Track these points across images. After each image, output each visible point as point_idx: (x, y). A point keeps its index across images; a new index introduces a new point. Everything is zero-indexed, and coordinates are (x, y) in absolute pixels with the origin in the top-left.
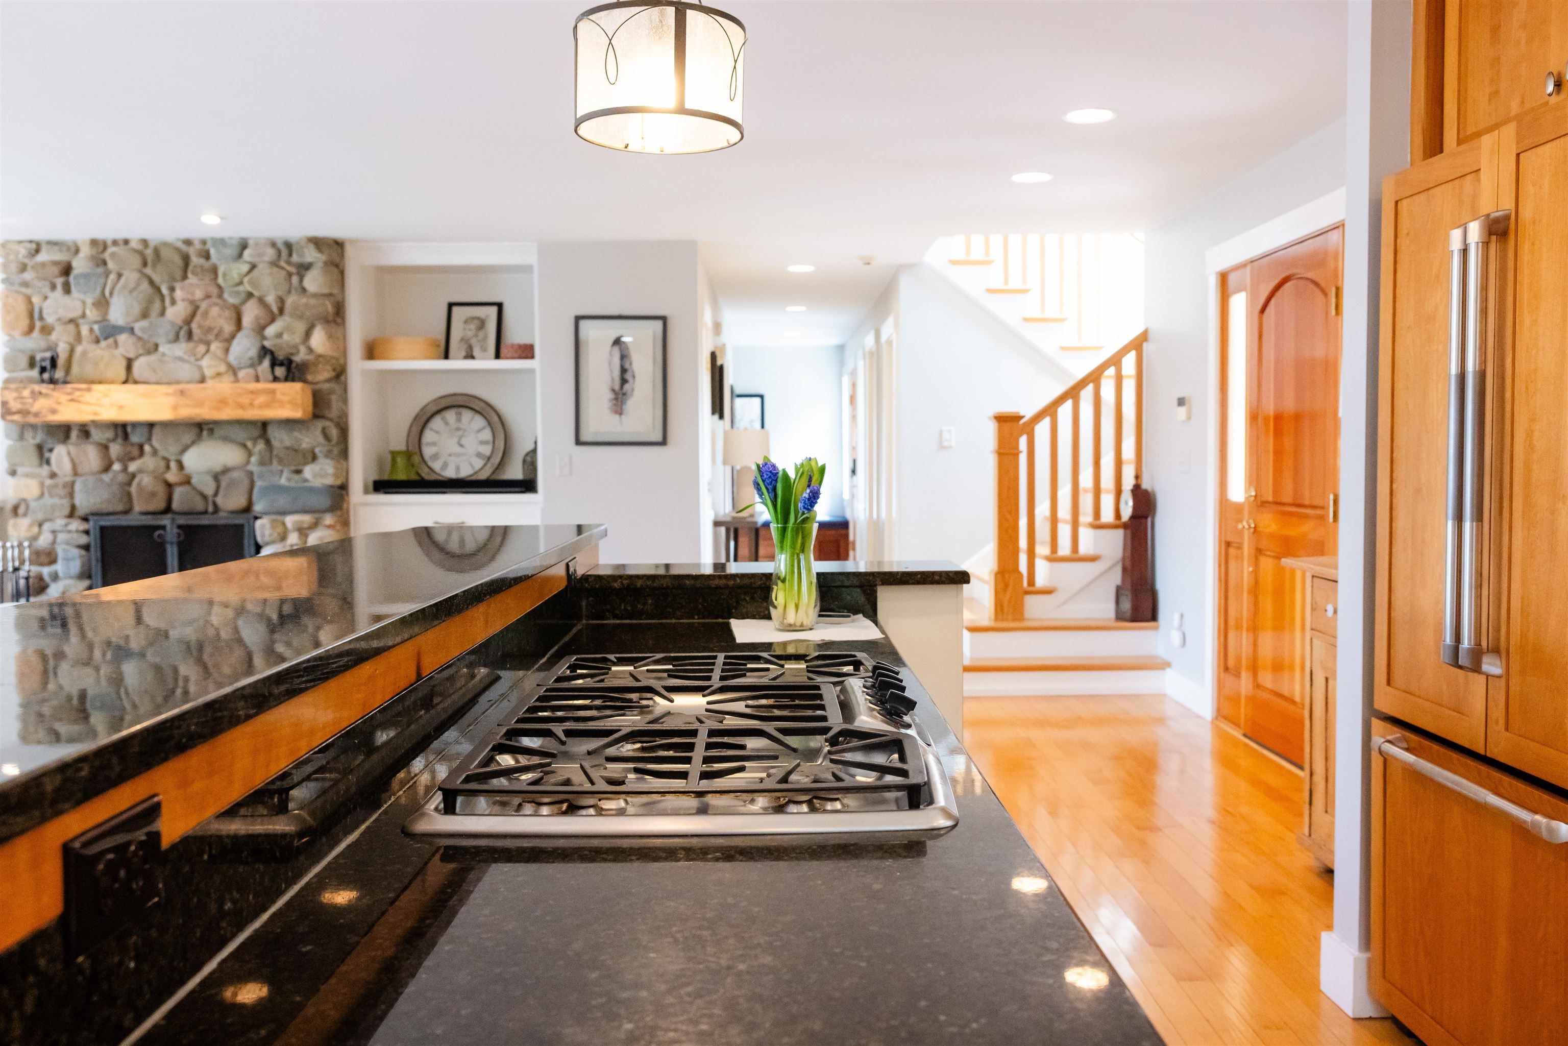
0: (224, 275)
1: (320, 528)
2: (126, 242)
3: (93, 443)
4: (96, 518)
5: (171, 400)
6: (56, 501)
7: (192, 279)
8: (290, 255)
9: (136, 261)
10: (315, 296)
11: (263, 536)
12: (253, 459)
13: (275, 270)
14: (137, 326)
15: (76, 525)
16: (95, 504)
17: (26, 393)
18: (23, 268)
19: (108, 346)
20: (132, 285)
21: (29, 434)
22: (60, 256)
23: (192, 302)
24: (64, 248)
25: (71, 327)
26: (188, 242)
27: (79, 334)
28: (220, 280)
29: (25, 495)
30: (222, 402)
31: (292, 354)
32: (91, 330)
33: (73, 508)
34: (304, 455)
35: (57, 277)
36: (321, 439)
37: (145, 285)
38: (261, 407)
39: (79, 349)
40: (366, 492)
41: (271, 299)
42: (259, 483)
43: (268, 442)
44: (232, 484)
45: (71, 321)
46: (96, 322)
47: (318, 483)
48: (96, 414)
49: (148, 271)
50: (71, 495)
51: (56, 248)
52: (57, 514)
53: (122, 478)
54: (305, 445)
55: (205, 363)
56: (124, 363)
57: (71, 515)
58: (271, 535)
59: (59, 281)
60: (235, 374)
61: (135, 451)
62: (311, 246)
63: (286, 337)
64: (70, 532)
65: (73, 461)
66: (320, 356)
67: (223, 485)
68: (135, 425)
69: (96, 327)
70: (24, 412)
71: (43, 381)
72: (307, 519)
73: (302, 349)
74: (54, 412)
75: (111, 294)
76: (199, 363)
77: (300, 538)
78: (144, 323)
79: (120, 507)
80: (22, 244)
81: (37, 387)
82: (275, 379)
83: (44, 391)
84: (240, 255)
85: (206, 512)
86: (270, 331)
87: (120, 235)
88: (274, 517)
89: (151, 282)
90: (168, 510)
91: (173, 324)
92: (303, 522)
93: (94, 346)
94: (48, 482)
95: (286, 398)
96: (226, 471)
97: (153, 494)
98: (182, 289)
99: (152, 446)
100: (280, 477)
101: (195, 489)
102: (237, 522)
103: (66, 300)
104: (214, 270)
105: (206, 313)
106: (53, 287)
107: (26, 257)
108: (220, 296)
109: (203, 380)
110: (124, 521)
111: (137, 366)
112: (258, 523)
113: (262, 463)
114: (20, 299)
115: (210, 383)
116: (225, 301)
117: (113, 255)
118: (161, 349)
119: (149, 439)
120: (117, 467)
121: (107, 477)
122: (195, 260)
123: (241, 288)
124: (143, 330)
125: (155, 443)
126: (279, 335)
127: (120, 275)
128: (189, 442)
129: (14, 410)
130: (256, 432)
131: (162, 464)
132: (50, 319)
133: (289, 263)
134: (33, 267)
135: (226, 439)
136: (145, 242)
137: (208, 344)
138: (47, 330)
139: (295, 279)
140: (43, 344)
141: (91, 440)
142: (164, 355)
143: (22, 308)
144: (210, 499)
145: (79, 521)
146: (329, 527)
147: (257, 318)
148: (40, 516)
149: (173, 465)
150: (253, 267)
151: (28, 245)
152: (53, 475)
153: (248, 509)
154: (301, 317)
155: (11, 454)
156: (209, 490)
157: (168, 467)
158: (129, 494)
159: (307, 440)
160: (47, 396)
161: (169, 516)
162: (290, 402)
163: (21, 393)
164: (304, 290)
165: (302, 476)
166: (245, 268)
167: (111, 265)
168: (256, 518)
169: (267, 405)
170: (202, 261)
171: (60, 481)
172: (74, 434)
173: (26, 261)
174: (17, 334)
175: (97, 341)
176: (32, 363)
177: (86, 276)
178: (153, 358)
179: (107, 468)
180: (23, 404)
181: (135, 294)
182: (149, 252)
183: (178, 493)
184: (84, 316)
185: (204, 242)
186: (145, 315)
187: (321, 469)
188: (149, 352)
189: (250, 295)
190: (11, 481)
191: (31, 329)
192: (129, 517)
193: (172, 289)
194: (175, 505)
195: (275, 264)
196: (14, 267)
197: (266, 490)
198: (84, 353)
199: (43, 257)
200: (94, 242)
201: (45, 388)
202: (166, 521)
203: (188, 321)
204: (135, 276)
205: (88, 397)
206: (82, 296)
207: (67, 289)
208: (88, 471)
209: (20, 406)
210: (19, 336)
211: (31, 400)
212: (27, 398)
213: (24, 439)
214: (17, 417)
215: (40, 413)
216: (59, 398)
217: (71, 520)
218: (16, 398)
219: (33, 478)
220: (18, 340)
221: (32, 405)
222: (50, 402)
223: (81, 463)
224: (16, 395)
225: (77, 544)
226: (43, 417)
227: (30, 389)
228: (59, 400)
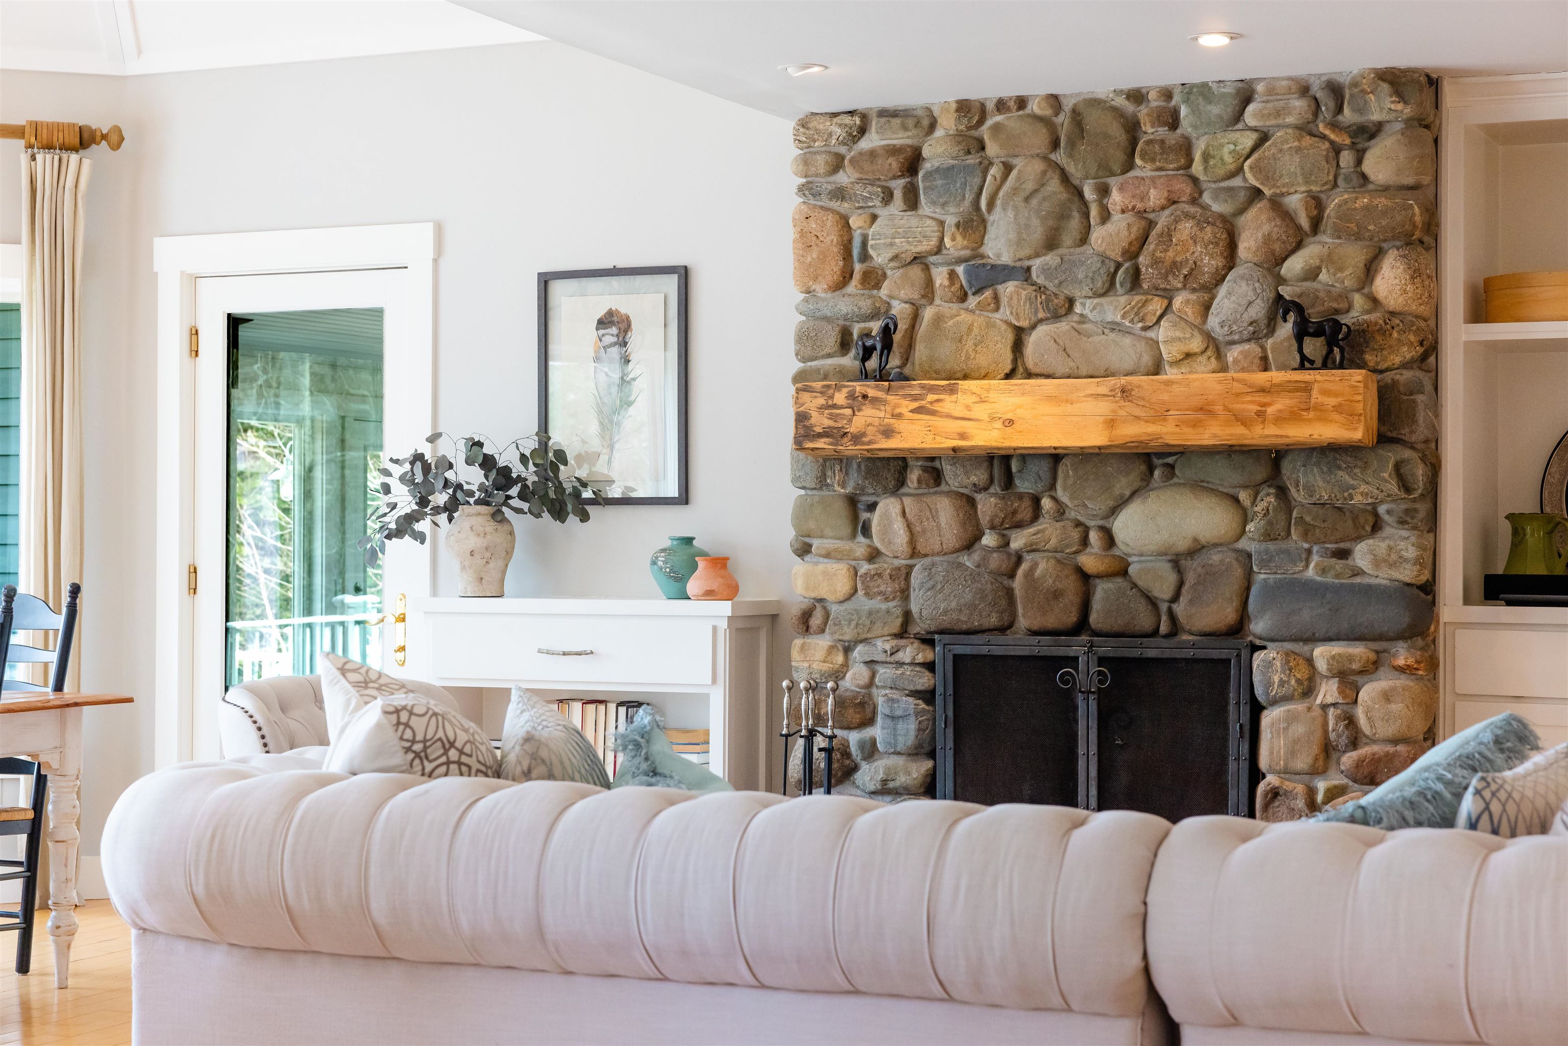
0: (1206, 157)
1: (1382, 671)
2: (1022, 102)
3: (949, 493)
4: (947, 638)
5: (1104, 408)
6: (877, 604)
7: (1143, 169)
8: (1339, 109)
9: (1039, 139)
10: (1385, 189)
11: (1268, 684)
12: (1250, 527)
13: (1308, 140)
14: (1036, 264)
15: (910, 652)
16: (946, 612)
17: (840, 398)
18: (837, 164)
19: (981, 306)
20: (1030, 186)
21: (834, 479)
22: (901, 139)
23: (1141, 214)
24: (910, 122)
25: (916, 272)
26: (1137, 96)
27: (929, 283)
28: (1197, 168)
29: (823, 593)
30: (1205, 410)
31: (1337, 312)
32: (952, 275)
33: (907, 616)
34: (1355, 519)
35: (895, 178)
36: (1393, 487)
37: (1054, 185)
38: (1279, 420)
39: (928, 313)
40: (1468, 600)
41: (1295, 201)
42: (1260, 577)
43: (1282, 492)
44: (1210, 576)
45: (917, 259)
46: (959, 261)
47: (1382, 577)
48: (962, 436)
49: (1060, 157)
50: (905, 594)
51: (896, 122)
52: (878, 629)
53: (996, 561)
54: (1358, 499)
55: (1163, 333)
56: (1010, 337)
57: (902, 634)
58: (1282, 683)
59: (898, 186)
60: (1219, 355)
61: (1025, 512)
62: (1385, 87)
63: (1323, 277)
64: (900, 664)
65: (909, 526)
66: (1393, 314)
67: (1190, 579)
68: (1027, 457)
69: (960, 270)
70: (835, 434)
71: (865, 375)
72: (1359, 651)
73: (1358, 300)
74: (888, 433)
75: (991, 205)
76: (1151, 334)
77: (1341, 692)
78: (1051, 259)
79: (993, 620)
80: (835, 120)
81: (859, 387)
82: (1305, 363)
83: (871, 393)
84: (1239, 116)
85: (1155, 633)
86: (1294, 265)
87: (1009, 91)
88: (1288, 646)
89: (1065, 178)
90: (1082, 626)
91: (1104, 258)
92: (1350, 659)
93: (955, 306)
94: (865, 567)
95: (1332, 401)
96: (1197, 549)
97: (1056, 594)
98: (1121, 189)
99: (1055, 499)
100: (1307, 566)
101: (1134, 585)
102: (1216, 654)
103: (910, 220)
104: (1186, 148)
105: (1167, 235)
106: (888, 197)
107: (843, 143)
108: (1194, 201)
109: (1156, 369)
110: (998, 646)
111: (1032, 342)
112: (1259, 658)
113: (1268, 536)
114: (830, 220)
115: (1171, 373)
116: (1205, 208)
117: (996, 128)
118: (1078, 309)
119: (1052, 486)
120: (989, 540)
121: (969, 561)
122: (1150, 130)
123: (1237, 182)
124: (1046, 271)
125: (1060, 493)
126: (1312, 274)
127: (1008, 168)
128: (1127, 493)
129: (818, 429)
130: (1261, 472)
131: (1076, 535)
132: (880, 257)
133: (1334, 125)
134: (852, 161)
135: (1200, 486)
136: (1055, 100)
137: (1168, 296)
138: (873, 279)
139: (1347, 158)
140: (866, 305)
141: (943, 487)
142: (1083, 319)
143: (831, 238)
144: (1164, 607)
145: (917, 644)
146: (1401, 670)
147: (1267, 240)
148: (848, 634)
149: (1094, 537)
150: (1264, 138)
151: (847, 120)
152: (874, 555)
153: (1238, 629)
154: (1358, 237)
155: (801, 514)
156: (1163, 590)
157: (1085, 542)
158: (1010, 593)
159: (1364, 488)
160: (875, 401)
161: (1084, 638)
162: (1337, 409)
163: (832, 397)
164: (1364, 177)
165: (1350, 562)
166: (1248, 141)
167: (992, 149)
168: (1255, 648)
169: (1293, 416)
170: (1162, 131)
171: (886, 565)
172: (913, 476)
173: (843, 150)
174: (820, 288)
175: (963, 298)
176: (845, 344)
177: (946, 172)
178: (1063, 326)
179: (970, 543)
180: (832, 417)
181: (1034, 202)
182: (1063, 119)
183: (1102, 591)
184: (939, 249)
185: (1167, 94)
186: (1051, 243)
187: (1390, 548)
188: (1056, 317)
189: (1256, 194)
190: (799, 567)
191: (847, 276)
192: (1009, 638)
193: (1104, 191)
194: (1094, 619)
195: (1306, 129)
196: (821, 162)
197: (1273, 593)
198: (938, 320)
199: (872, 141)
200: (963, 107)
201: (871, 389)
202: (1077, 648)
203: (1132, 253)
204: (1038, 166)
205: (949, 404)
206: (939, 213)
207: (912, 202)
208: (937, 548)
209: (828, 423)
210: (825, 291)
211: (848, 412)
212: (841, 407)
213: (828, 485)
214: (821, 444)
215: (864, 434)
216: (897, 406)
217: (902, 642)
218: (822, 408)
219: (839, 560)
220: (823, 300)
221: (850, 421)
222: (882, 415)
223: (924, 531)
224: (821, 401)
225: (912, 688)
226: (870, 442)
227: (845, 390)
228: (898, 411)
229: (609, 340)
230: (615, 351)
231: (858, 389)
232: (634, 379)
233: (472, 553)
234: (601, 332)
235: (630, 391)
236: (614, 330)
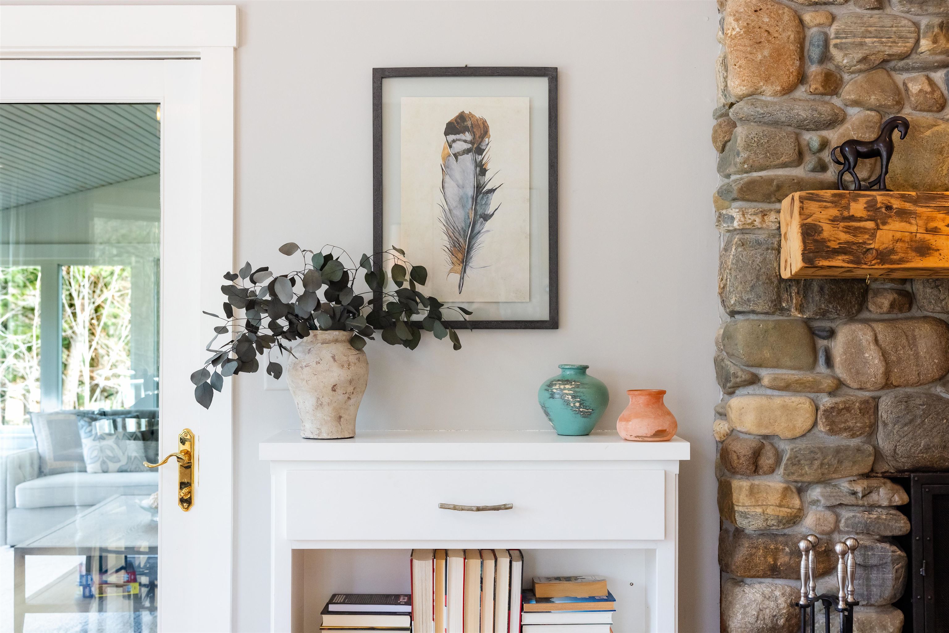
3: (925, 319)
4: (926, 479)
6: (843, 440)
15: (884, 493)
16: (927, 448)
21: (791, 302)
25: (882, 76)
27: (898, 89)
32: (930, 81)
33: (876, 453)
45: (883, 62)
50: (872, 428)
52: (846, 469)
57: (869, 473)
64: (872, 507)
65: (884, 355)
70: (855, 251)
81: (880, 197)
83: (896, 204)
94: (826, 401)
103: (879, 19)
121: (943, 392)
129: (834, 245)
132: (842, 59)
138: (832, 82)
141: (915, 312)
145: (889, 484)
148: (810, 475)
152: (837, 387)
160: (904, 213)
163: (847, 208)
171: (852, 398)
174: (771, 90)
175: (944, 106)
176: (801, 154)
179: (946, 373)
180: (848, 230)
184: (911, 53)
191: (802, 78)
201: (895, 199)
206: (913, 13)
208: (913, 378)
209: (844, 237)
210: (775, 94)
211: (870, 225)
212: (861, 219)
213: (782, 310)
214: (839, 261)
215: (892, 251)
216: (931, 219)
217: (874, 482)
218: (834, 220)
219: (796, 392)
220: (774, 104)
221: (873, 236)
222: (914, 229)
223: (899, 360)
224: (834, 212)
225: (888, 533)
226: (901, 261)
227: (863, 200)
228: (932, 225)
229: (460, 146)
230: (468, 160)
231: (879, 199)
232: (492, 191)
233: (334, 388)
234: (451, 137)
235: (487, 204)
236: (468, 136)
